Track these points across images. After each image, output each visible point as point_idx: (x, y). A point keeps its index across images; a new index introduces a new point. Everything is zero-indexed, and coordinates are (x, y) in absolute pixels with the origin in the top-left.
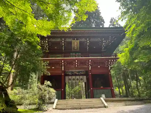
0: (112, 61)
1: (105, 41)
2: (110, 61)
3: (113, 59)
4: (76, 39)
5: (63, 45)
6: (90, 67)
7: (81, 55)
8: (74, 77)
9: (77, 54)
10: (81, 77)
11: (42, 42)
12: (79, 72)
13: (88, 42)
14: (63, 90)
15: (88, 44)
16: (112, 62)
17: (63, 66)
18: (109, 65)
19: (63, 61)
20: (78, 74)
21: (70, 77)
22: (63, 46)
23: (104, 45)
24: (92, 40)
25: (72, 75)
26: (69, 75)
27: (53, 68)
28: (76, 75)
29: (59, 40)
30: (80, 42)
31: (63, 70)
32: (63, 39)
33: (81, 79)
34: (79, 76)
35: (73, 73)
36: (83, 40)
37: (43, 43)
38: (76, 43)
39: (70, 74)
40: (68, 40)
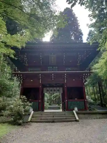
1: (81, 56)
2: (84, 74)
3: (87, 73)
5: (41, 60)
6: (66, 80)
8: (51, 88)
9: (54, 67)
10: (58, 88)
13: (64, 56)
14: (40, 101)
17: (40, 79)
18: (83, 79)
19: (40, 75)
20: (55, 86)
21: (48, 89)
23: (80, 59)
24: (68, 54)
26: (46, 87)
27: (32, 80)
29: (37, 54)
31: (40, 83)
32: (41, 53)
33: (58, 90)
36: (60, 54)
37: (22, 57)
38: (53, 58)
39: (48, 85)
40: (45, 54)
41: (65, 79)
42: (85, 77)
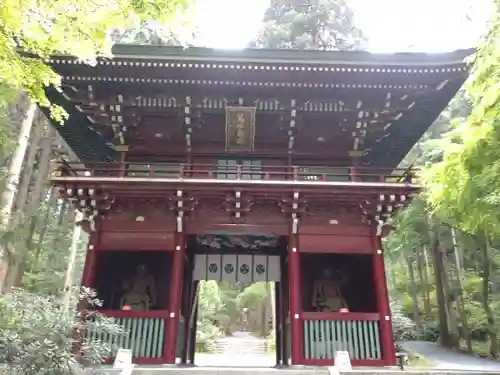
0: (393, 197)
1: (367, 114)
2: (382, 197)
3: (397, 191)
4: (241, 101)
5: (186, 127)
6: (296, 221)
7: (263, 169)
8: (229, 259)
9: (247, 164)
10: (260, 259)
11: (102, 108)
12: (252, 239)
13: (294, 113)
14: (172, 315)
15: (293, 123)
16: (393, 204)
17: (181, 213)
18: (377, 217)
19: (180, 193)
20: (249, 249)
21: (215, 259)
22: (190, 130)
23: (362, 128)
24: (310, 106)
25: (224, 251)
26: (208, 250)
27: (140, 218)
28: (239, 250)
29: (171, 102)
30: (260, 116)
31: (180, 229)
32: (188, 99)
33: (260, 269)
34: (253, 254)
35: (226, 243)
36: (275, 105)
37: (102, 112)
38: (241, 119)
39: (215, 245)
40: (208, 104)
41: (294, 215)
42: (384, 210)
